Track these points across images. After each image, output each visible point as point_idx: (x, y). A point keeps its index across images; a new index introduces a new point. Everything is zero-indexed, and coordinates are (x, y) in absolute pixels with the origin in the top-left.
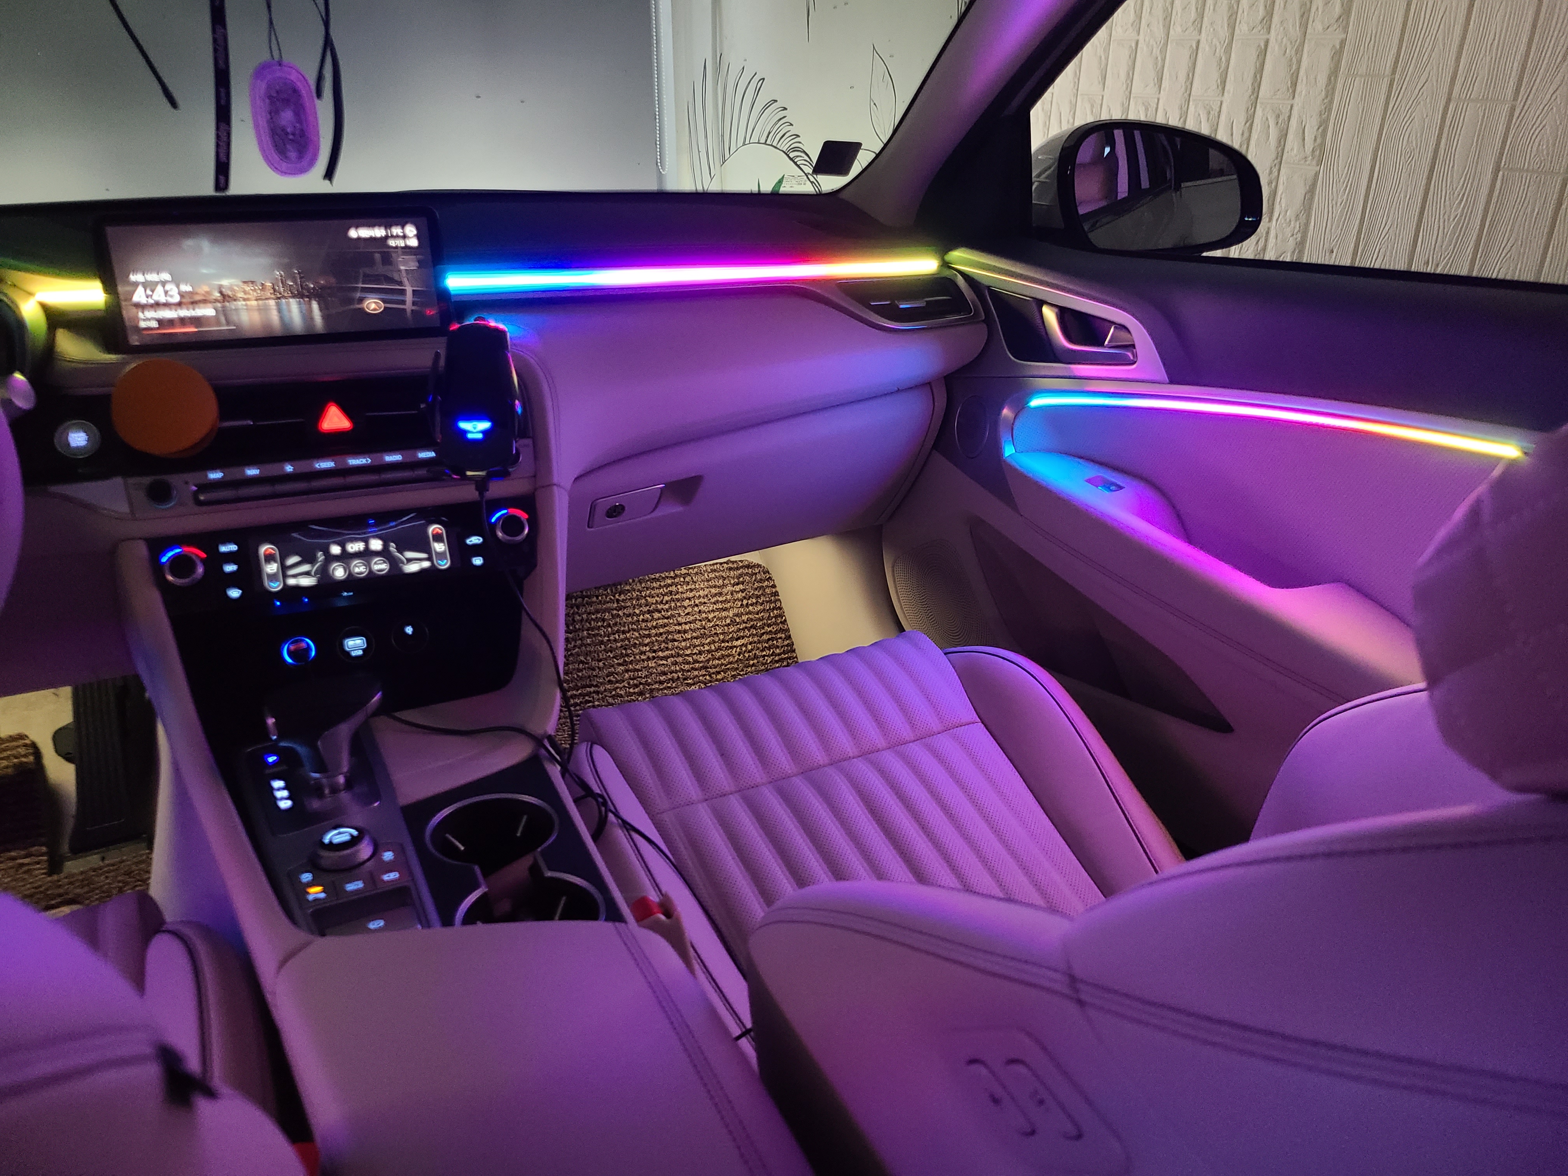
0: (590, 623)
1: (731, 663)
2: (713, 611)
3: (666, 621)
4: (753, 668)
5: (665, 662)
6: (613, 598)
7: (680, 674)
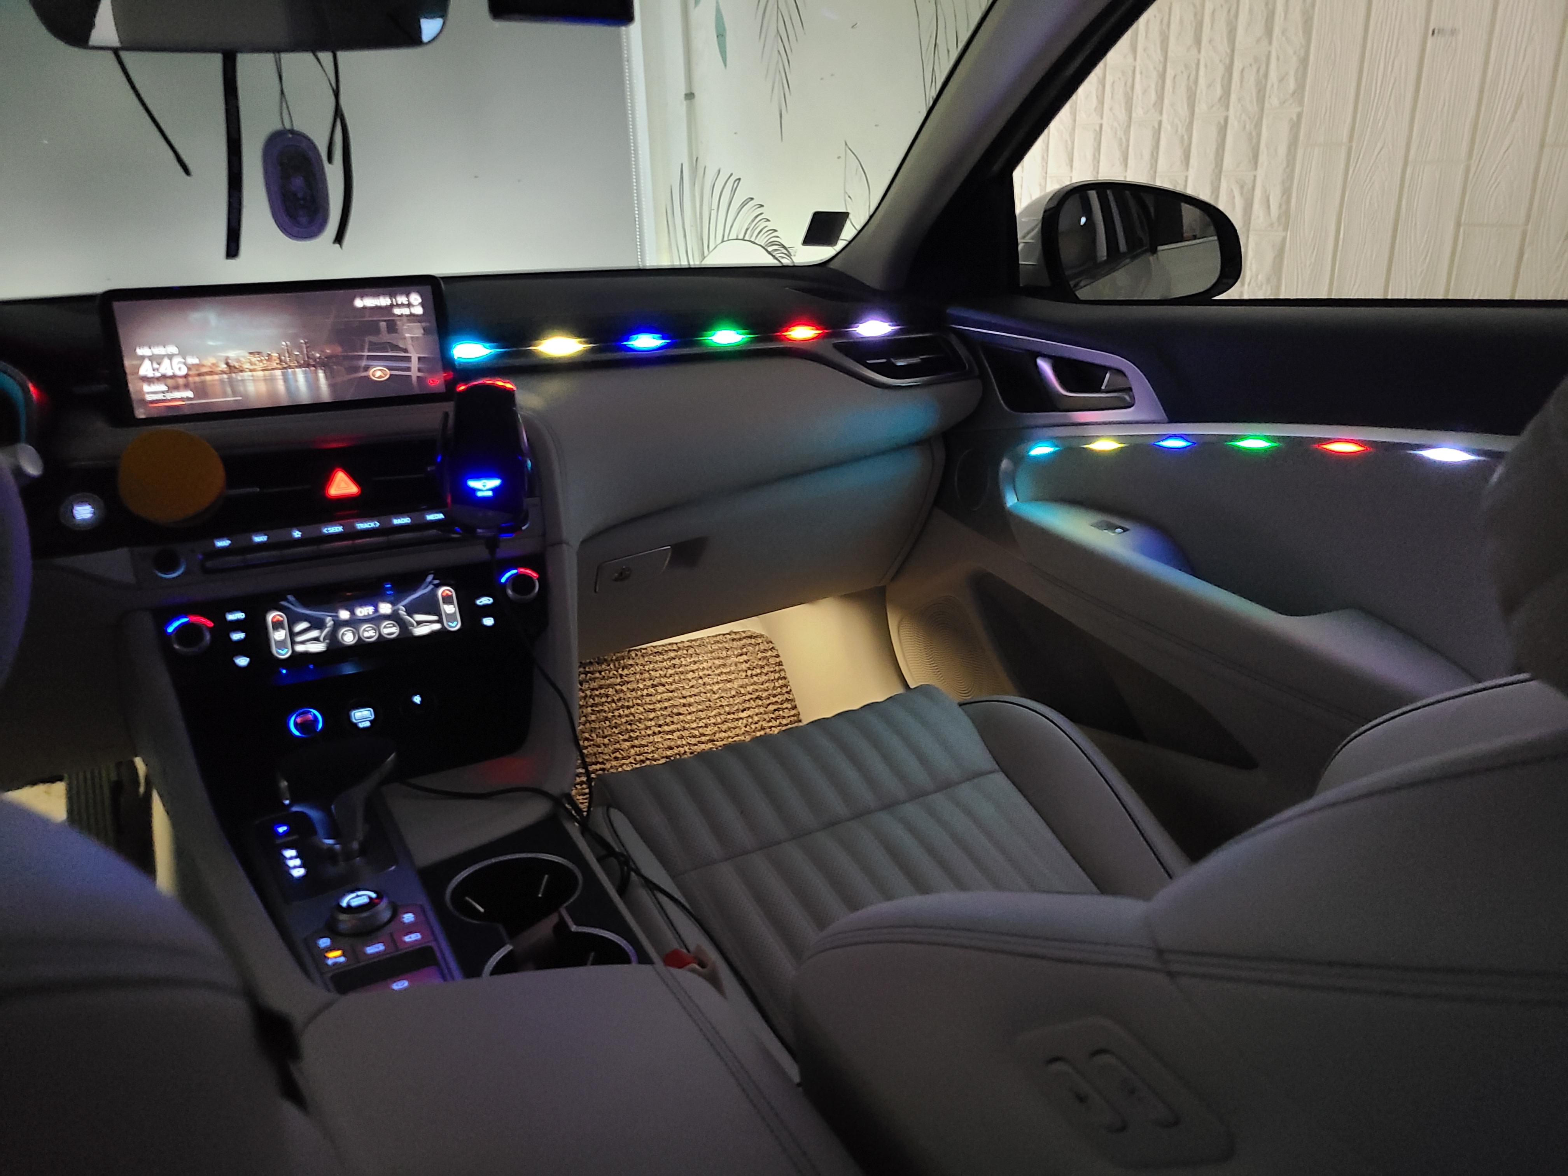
3: (670, 694)
5: (670, 736)
6: (615, 673)
7: (686, 748)
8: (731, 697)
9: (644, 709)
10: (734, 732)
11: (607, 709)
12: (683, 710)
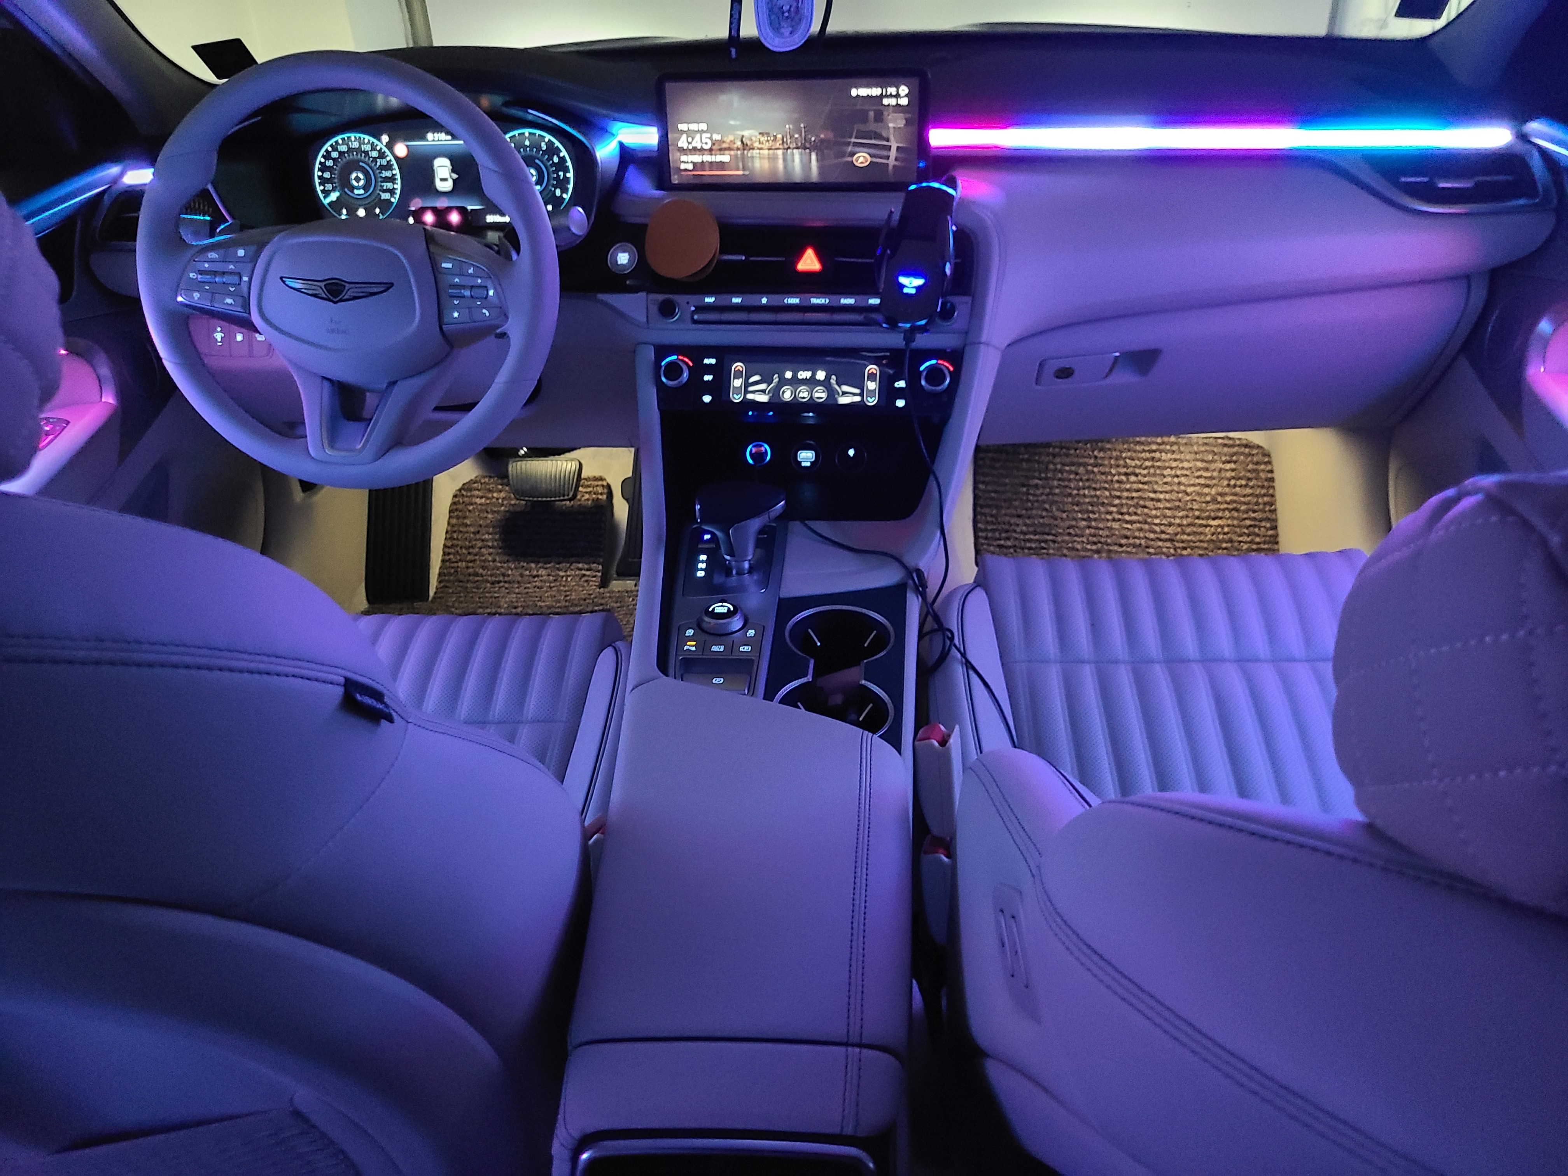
0: (1062, 474)
1: (1201, 541)
2: (1193, 485)
3: (1141, 486)
4: (1225, 551)
5: (1129, 526)
6: (1091, 453)
7: (1143, 542)
8: (1204, 502)
9: (1110, 494)
10: (1198, 537)
11: (1072, 486)
12: (1149, 504)
